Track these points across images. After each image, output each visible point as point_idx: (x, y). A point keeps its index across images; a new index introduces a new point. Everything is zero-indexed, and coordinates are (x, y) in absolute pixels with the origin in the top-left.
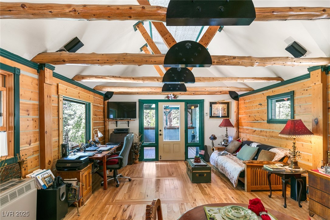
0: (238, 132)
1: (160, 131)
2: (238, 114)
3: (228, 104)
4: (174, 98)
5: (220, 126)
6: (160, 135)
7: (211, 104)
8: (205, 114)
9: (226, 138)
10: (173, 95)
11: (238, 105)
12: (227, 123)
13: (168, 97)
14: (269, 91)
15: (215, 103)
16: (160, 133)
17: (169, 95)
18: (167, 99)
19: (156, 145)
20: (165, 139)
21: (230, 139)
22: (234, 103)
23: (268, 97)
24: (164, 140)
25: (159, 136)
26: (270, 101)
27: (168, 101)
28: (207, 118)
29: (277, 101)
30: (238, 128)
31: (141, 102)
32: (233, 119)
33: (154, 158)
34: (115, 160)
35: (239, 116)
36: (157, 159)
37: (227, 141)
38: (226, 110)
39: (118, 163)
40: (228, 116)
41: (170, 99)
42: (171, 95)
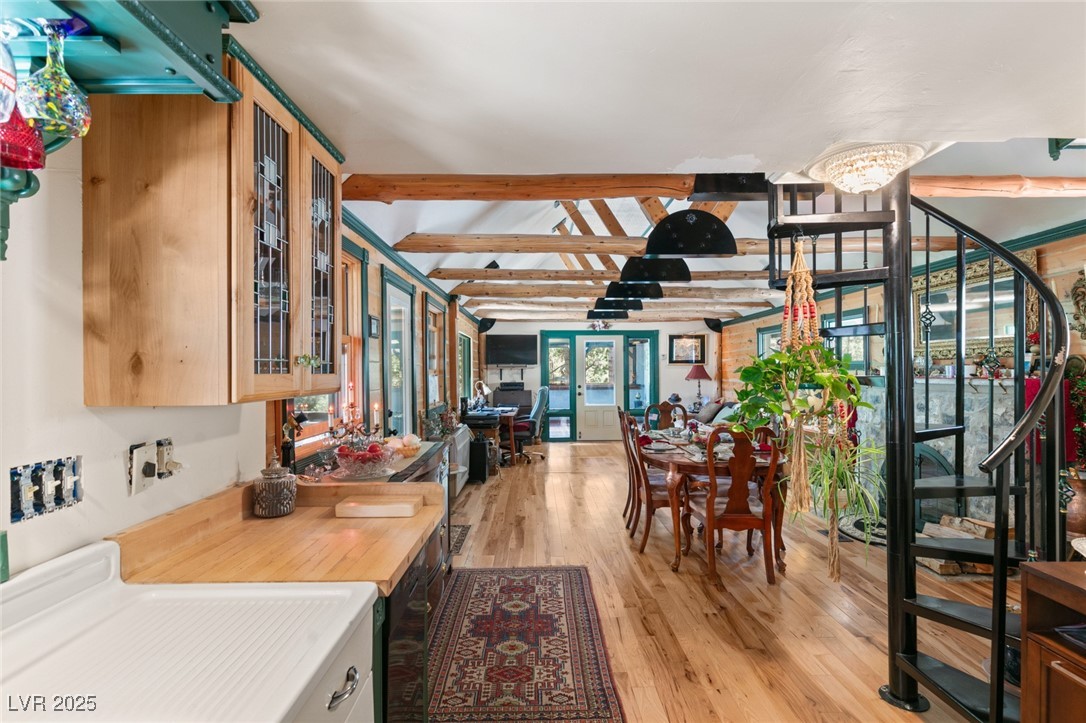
0: (721, 389)
1: (580, 387)
2: (721, 356)
3: (702, 338)
4: (606, 326)
5: (687, 378)
6: (580, 394)
7: (672, 338)
8: (661, 357)
9: (698, 400)
10: (603, 322)
11: (721, 340)
12: (700, 373)
13: (593, 326)
14: (761, 320)
15: (679, 337)
16: (578, 390)
17: (596, 323)
18: (591, 329)
19: (571, 412)
20: (587, 402)
21: (705, 402)
22: (713, 338)
23: (759, 330)
24: (587, 404)
25: (577, 396)
26: (760, 336)
27: (594, 333)
28: (664, 363)
29: (773, 336)
30: (721, 382)
31: (545, 334)
32: (711, 367)
33: (569, 436)
34: (526, 425)
35: (723, 360)
36: (573, 438)
37: (700, 404)
38: (699, 349)
39: (528, 430)
40: (703, 360)
41: (597, 329)
42: (599, 324)
